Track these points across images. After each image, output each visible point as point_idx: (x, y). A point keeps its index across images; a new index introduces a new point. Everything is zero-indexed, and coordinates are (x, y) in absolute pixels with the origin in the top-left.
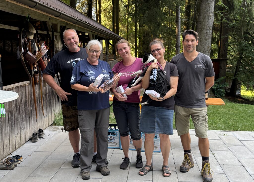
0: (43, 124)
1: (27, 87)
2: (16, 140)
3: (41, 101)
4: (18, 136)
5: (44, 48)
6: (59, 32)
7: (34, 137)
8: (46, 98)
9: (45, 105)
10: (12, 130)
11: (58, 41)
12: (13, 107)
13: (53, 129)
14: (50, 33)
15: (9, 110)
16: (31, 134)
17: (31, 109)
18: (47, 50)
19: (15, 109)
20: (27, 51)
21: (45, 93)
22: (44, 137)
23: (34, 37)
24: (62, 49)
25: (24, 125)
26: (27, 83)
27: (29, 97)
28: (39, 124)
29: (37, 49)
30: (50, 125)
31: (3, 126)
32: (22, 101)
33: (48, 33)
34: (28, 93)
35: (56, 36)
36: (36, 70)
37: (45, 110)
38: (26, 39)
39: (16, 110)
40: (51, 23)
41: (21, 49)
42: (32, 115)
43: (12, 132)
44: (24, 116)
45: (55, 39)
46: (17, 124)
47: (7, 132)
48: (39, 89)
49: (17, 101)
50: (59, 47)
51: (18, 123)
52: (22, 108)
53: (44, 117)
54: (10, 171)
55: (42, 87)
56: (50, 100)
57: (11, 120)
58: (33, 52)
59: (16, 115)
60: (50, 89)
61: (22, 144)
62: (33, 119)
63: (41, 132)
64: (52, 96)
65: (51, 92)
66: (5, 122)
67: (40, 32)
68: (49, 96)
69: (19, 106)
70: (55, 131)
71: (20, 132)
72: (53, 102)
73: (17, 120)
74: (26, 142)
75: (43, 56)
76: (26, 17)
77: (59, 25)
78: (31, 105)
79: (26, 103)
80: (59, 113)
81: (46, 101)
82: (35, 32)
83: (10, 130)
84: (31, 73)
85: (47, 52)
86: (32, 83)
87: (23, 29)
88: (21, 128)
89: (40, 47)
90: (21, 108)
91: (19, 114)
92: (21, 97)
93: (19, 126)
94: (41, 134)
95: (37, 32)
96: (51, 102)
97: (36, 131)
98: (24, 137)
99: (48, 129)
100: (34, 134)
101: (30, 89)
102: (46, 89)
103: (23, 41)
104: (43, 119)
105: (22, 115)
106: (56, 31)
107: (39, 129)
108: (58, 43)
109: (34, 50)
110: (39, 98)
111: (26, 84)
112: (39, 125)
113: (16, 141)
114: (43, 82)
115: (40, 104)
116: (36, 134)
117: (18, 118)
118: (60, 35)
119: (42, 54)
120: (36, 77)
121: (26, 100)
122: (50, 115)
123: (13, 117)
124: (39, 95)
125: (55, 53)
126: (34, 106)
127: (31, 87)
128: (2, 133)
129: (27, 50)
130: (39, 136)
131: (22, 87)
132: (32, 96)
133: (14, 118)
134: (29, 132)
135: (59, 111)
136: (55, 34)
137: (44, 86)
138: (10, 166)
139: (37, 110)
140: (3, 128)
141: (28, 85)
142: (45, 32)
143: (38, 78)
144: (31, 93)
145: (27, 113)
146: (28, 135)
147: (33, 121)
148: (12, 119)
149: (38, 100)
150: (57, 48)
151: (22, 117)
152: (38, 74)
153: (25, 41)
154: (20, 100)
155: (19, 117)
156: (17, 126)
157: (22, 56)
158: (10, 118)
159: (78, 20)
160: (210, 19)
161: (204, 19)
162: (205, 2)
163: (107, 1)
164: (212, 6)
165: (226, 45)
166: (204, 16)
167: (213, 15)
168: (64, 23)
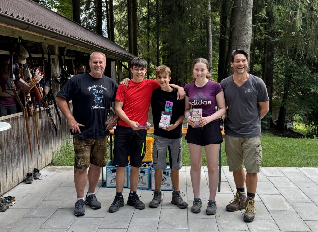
0: (39, 163)
1: (19, 120)
2: (7, 180)
3: (35, 136)
4: (9, 176)
5: (38, 74)
6: (57, 54)
7: (28, 177)
8: (43, 133)
9: (41, 141)
10: (3, 169)
11: (56, 66)
12: (3, 142)
13: (51, 170)
14: (46, 56)
16: (25, 175)
17: (25, 145)
18: (42, 77)
19: (6, 145)
20: (19, 78)
21: (40, 127)
22: (40, 178)
23: (27, 62)
24: (61, 75)
25: (17, 164)
26: (19, 114)
27: (22, 132)
28: (34, 163)
29: (31, 76)
30: (48, 165)
32: (13, 136)
33: (43, 56)
34: (21, 127)
35: (53, 59)
36: (30, 100)
37: (41, 147)
38: (17, 64)
39: (8, 146)
40: (47, 44)
41: (12, 76)
42: (26, 153)
43: (2, 172)
44: (16, 153)
45: (52, 63)
46: (8, 162)
48: (34, 122)
49: (8, 135)
50: (57, 72)
51: (10, 160)
52: (14, 144)
53: (40, 155)
55: (37, 120)
56: (47, 135)
57: (1, 157)
58: (25, 79)
59: (7, 151)
60: (47, 122)
61: (14, 186)
62: (26, 158)
63: (36, 173)
64: (49, 131)
65: (48, 125)
67: (33, 55)
68: (46, 130)
69: (10, 142)
70: (53, 171)
71: (12, 171)
72: (51, 138)
73: (9, 157)
74: (19, 184)
75: (38, 83)
76: (18, 39)
77: (57, 46)
78: (25, 141)
79: (18, 138)
80: (58, 151)
81: (42, 136)
82: (28, 56)
84: (24, 103)
85: (43, 78)
86: (25, 115)
87: (14, 53)
88: (13, 167)
89: (34, 73)
90: (12, 143)
91: (10, 151)
92: (12, 131)
93: (11, 165)
94: (36, 174)
95: (30, 55)
96: (48, 137)
97: (31, 171)
98: (17, 177)
99: (45, 169)
100: (28, 174)
101: (23, 122)
102: (42, 122)
103: (14, 66)
104: (39, 157)
105: (14, 152)
106: (53, 54)
107: (34, 169)
108: (56, 68)
109: (26, 77)
110: (34, 132)
111: (18, 117)
112: (35, 165)
113: (8, 182)
114: (38, 114)
115: (35, 139)
116: (30, 174)
117: (9, 155)
118: (58, 58)
119: (36, 81)
120: (30, 108)
121: (18, 135)
122: (47, 153)
123: (3, 153)
124: (34, 129)
125: (53, 79)
126: (28, 142)
127: (24, 120)
129: (19, 76)
130: (34, 177)
131: (14, 119)
132: (25, 130)
133: (5, 155)
134: (22, 172)
135: (58, 149)
136: (52, 57)
137: (39, 119)
139: (31, 146)
141: (21, 118)
142: (40, 56)
143: (32, 109)
144: (25, 126)
145: (20, 150)
146: (22, 176)
147: (27, 160)
148: (3, 156)
149: (33, 135)
150: (55, 74)
151: (14, 154)
152: (32, 105)
153: (16, 66)
154: (11, 135)
155: (11, 154)
156: (8, 164)
157: (13, 85)
158: (1, 155)
159: (78, 41)
160: (248, 33)
161: (240, 34)
162: (240, 13)
163: (121, 11)
164: (250, 18)
165: (268, 66)
166: (239, 30)
167: (251, 28)
168: (63, 44)
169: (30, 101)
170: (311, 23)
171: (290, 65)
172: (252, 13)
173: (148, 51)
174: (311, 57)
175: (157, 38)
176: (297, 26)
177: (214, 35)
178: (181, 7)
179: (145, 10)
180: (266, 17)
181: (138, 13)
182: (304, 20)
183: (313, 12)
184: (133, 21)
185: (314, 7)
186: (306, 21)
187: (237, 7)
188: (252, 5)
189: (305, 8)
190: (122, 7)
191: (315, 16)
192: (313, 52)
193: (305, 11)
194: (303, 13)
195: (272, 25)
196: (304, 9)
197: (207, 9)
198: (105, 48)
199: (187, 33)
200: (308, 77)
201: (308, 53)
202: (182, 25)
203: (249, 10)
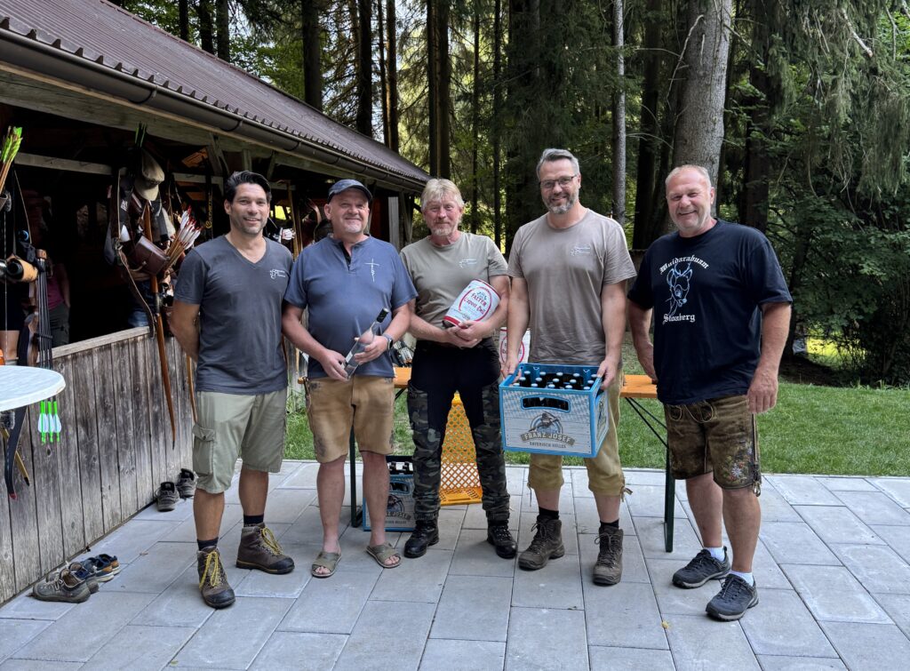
1: (140, 346)
2: (105, 506)
3: (186, 385)
4: (110, 495)
5: (187, 226)
7: (164, 494)
10: (90, 478)
12: (92, 407)
14: (217, 180)
15: (79, 416)
16: (157, 487)
17: (156, 410)
18: (198, 233)
19: (100, 415)
25: (134, 460)
27: (148, 377)
28: (183, 455)
31: (60, 467)
32: (122, 390)
34: (145, 363)
39: (105, 416)
40: (220, 150)
42: (160, 429)
43: (89, 485)
44: (130, 433)
46: (108, 459)
47: (74, 485)
49: (107, 389)
51: (111, 454)
52: (125, 410)
54: (75, 604)
57: (86, 446)
59: (104, 430)
61: (126, 518)
62: (161, 442)
63: (187, 482)
66: (67, 455)
67: (180, 177)
69: (112, 405)
71: (117, 481)
73: (108, 446)
74: (139, 512)
76: (135, 133)
77: (247, 156)
78: (156, 400)
79: (136, 393)
83: (84, 477)
86: (155, 333)
88: (121, 469)
90: (119, 409)
91: (112, 430)
92: (119, 376)
93: (115, 465)
94: (188, 485)
97: (173, 476)
98: (133, 495)
100: (163, 486)
101: (150, 351)
105: (125, 431)
107: (182, 470)
110: (183, 376)
111: (136, 338)
112: (183, 460)
113: (107, 510)
115: (184, 395)
116: (169, 485)
117: (110, 440)
119: (182, 244)
121: (136, 386)
123: (92, 437)
124: (182, 368)
126: (165, 401)
127: (154, 345)
128: (57, 487)
130: (179, 491)
131: (123, 345)
132: (156, 370)
133: (96, 440)
134: (149, 481)
138: (75, 591)
139: (176, 412)
140: (60, 472)
141: (143, 340)
142: (199, 179)
144: (155, 362)
145: (143, 425)
146: (147, 492)
147: (162, 448)
148: (91, 444)
149: (179, 382)
151: (126, 436)
155: (115, 435)
156: (108, 465)
158: (85, 441)
159: (298, 142)
160: (713, 130)
161: (696, 130)
162: (697, 81)
163: (414, 82)
164: (719, 95)
165: (760, 208)
166: (694, 123)
167: (721, 119)
168: (265, 150)
169: (169, 297)
170: (870, 105)
171: (812, 206)
172: (724, 82)
173: (475, 173)
174: (870, 187)
175: (495, 143)
176: (838, 114)
177: (631, 135)
178: (555, 69)
179: (467, 80)
180: (758, 92)
181: (453, 87)
182: (855, 97)
183: (878, 78)
184: (440, 104)
185: (879, 67)
186: (858, 100)
187: (690, 67)
188: (726, 62)
189: (856, 68)
190: (415, 74)
191: (883, 88)
192: (875, 177)
193: (857, 75)
194: (852, 82)
195: (777, 109)
196: (855, 72)
197: (615, 71)
198: (370, 164)
199: (567, 132)
200: (855, 236)
201: (862, 178)
202: (557, 111)
203: (719, 74)
